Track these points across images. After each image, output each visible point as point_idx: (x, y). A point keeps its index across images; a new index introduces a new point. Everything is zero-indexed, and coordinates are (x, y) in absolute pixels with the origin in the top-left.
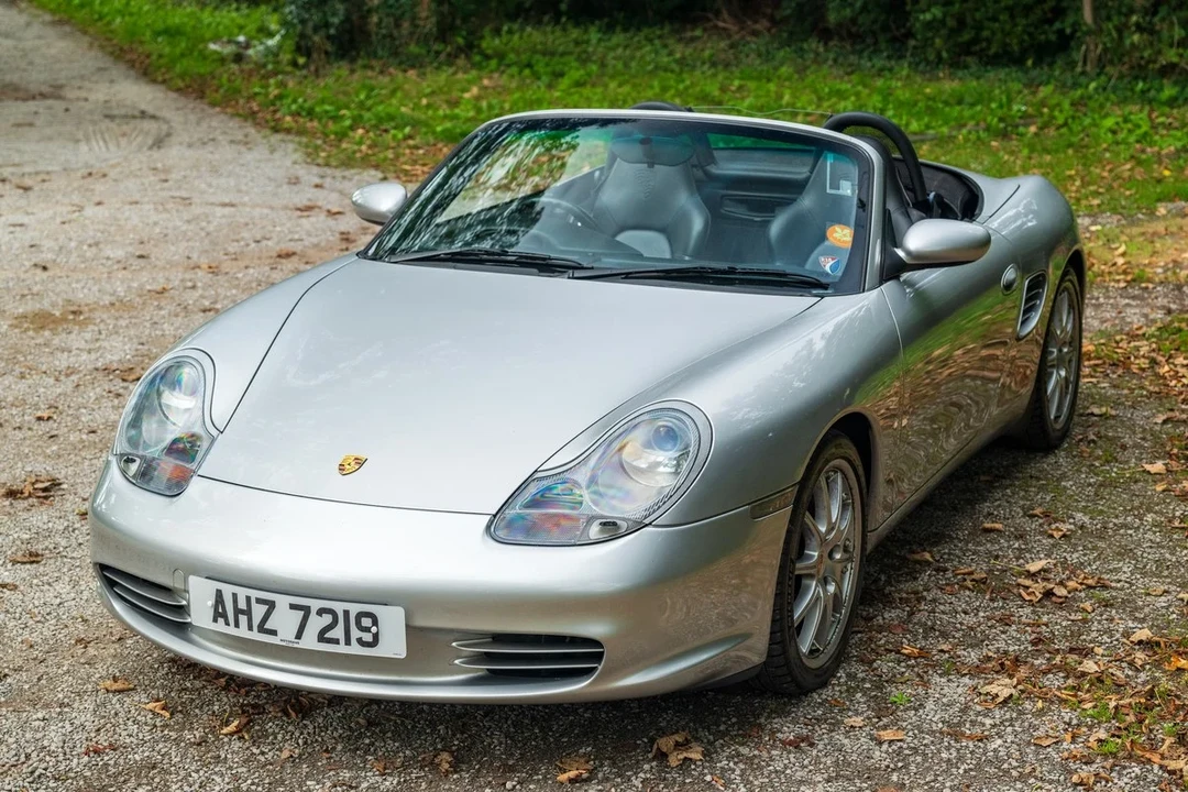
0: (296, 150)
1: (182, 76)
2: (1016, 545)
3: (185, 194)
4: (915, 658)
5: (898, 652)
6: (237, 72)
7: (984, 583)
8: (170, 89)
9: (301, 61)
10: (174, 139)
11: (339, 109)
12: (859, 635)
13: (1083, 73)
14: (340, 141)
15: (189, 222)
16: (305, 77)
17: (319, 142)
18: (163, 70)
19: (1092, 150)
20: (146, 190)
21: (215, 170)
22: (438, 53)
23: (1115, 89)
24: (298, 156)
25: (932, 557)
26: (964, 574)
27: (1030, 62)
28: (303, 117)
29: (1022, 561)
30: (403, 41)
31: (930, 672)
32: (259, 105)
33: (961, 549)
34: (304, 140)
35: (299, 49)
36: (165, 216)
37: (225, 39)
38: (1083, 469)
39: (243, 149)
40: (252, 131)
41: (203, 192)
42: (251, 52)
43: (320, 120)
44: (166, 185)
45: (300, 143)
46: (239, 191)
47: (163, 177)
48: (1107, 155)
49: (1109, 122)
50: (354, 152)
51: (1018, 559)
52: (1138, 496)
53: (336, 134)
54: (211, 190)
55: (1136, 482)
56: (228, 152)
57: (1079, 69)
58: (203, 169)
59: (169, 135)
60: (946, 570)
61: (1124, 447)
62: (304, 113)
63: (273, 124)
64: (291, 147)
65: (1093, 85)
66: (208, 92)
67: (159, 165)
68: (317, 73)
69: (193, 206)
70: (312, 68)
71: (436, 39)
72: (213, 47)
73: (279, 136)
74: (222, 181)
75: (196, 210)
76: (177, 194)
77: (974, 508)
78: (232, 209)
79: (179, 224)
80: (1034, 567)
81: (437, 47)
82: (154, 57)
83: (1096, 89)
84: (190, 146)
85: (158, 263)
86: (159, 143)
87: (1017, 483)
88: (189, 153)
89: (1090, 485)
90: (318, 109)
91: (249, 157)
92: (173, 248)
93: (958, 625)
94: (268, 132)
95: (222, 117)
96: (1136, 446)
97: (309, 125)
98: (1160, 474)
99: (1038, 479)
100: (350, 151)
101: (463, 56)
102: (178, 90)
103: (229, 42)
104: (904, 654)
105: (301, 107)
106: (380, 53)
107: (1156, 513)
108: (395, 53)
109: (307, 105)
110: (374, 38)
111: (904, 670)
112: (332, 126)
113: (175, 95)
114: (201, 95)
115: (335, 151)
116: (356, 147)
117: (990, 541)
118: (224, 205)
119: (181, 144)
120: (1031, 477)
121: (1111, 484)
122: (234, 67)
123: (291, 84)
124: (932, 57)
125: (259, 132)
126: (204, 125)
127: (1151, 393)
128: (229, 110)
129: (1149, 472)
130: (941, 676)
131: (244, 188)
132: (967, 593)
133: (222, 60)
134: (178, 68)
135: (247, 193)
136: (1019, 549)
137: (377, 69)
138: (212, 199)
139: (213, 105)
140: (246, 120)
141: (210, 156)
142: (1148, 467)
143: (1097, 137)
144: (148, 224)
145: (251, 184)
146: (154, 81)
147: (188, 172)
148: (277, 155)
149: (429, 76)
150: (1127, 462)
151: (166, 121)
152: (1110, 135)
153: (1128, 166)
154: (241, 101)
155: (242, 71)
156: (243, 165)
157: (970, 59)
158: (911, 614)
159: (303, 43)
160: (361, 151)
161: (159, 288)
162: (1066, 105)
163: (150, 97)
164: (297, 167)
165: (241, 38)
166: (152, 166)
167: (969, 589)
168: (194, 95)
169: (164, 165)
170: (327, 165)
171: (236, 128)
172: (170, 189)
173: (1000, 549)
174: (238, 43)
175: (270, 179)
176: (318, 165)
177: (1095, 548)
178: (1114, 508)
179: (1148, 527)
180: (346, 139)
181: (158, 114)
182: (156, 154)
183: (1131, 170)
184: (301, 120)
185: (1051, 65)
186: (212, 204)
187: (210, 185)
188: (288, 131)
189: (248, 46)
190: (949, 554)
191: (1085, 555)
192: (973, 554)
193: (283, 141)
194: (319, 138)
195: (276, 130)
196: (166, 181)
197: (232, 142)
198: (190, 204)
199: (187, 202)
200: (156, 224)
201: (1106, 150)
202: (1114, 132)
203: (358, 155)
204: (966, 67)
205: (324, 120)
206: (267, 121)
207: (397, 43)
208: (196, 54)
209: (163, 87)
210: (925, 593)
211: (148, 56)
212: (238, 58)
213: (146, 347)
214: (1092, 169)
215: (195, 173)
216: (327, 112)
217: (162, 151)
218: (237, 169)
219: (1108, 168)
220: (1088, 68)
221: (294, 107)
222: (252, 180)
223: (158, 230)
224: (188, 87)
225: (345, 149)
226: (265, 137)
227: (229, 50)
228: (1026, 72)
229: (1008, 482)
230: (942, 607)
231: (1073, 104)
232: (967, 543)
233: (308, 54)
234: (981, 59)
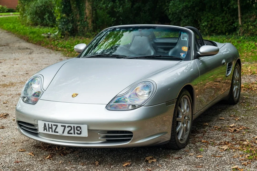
0: (61, 54)
1: (36, 41)
4: (205, 143)
5: (201, 142)
6: (48, 40)
7: (220, 129)
8: (33, 44)
9: (63, 37)
10: (34, 53)
11: (71, 46)
14: (71, 52)
15: (37, 67)
16: (63, 40)
17: (67, 53)
18: (31, 40)
19: (242, 51)
20: (28, 62)
21: (43, 58)
22: (93, 34)
23: (247, 39)
24: (62, 55)
27: (227, 34)
29: (229, 125)
30: (85, 32)
31: (208, 145)
32: (53, 46)
34: (63, 52)
35: (62, 35)
36: (32, 66)
37: (45, 33)
39: (50, 54)
41: (40, 62)
42: (51, 36)
45: (62, 53)
46: (49, 62)
47: (32, 59)
50: (75, 54)
53: (70, 51)
54: (43, 62)
55: (255, 110)
56: (46, 55)
58: (41, 58)
59: (33, 52)
60: (211, 127)
62: (63, 47)
63: (56, 49)
64: (60, 53)
66: (42, 44)
67: (31, 57)
68: (66, 39)
70: (65, 38)
71: (93, 32)
72: (43, 35)
73: (58, 52)
74: (45, 60)
75: (39, 65)
76: (35, 62)
77: (217, 115)
78: (47, 65)
79: (35, 68)
82: (29, 38)
84: (38, 54)
86: (30, 53)
87: (227, 111)
88: (37, 55)
90: (66, 46)
91: (51, 55)
92: (34, 72)
94: (55, 51)
95: (45, 48)
96: (254, 103)
97: (64, 50)
100: (74, 54)
102: (35, 44)
103: (46, 34)
105: (63, 46)
106: (80, 35)
108: (83, 35)
109: (64, 45)
110: (79, 32)
111: (202, 145)
112: (69, 49)
113: (34, 45)
114: (40, 45)
115: (70, 54)
116: (75, 53)
117: (221, 121)
118: (45, 64)
119: (36, 53)
122: (47, 39)
123: (60, 42)
125: (53, 51)
126: (41, 50)
128: (46, 47)
130: (211, 146)
131: (50, 61)
133: (45, 37)
134: (35, 40)
136: (228, 123)
137: (80, 38)
138: (43, 63)
139: (43, 46)
140: (50, 49)
141: (42, 55)
144: (28, 68)
145: (51, 60)
146: (29, 42)
147: (37, 58)
148: (57, 55)
150: (252, 106)
154: (49, 45)
155: (49, 39)
156: (49, 57)
159: (63, 33)
160: (76, 54)
162: (236, 42)
163: (28, 45)
164: (62, 57)
165: (49, 33)
166: (29, 57)
167: (217, 130)
168: (38, 45)
169: (32, 57)
170: (68, 56)
171: (47, 50)
172: (33, 62)
173: (224, 123)
175: (56, 59)
176: (67, 57)
177: (246, 122)
178: (250, 115)
180: (73, 52)
181: (30, 48)
182: (30, 55)
185: (232, 34)
186: (43, 64)
187: (42, 61)
188: (60, 51)
189: (50, 34)
191: (243, 123)
192: (218, 124)
193: (59, 52)
194: (67, 52)
195: (57, 51)
197: (47, 53)
199: (37, 64)
201: (245, 50)
203: (76, 55)
205: (68, 48)
206: (55, 49)
209: (32, 43)
210: (207, 131)
211: (28, 38)
212: (48, 37)
214: (242, 54)
215: (39, 59)
216: (68, 47)
217: (31, 55)
219: (246, 54)
220: (240, 34)
221: (61, 46)
222: (52, 60)
223: (30, 69)
224: (37, 43)
226: (54, 52)
227: (46, 35)
229: (225, 110)
232: (216, 122)
233: (64, 35)
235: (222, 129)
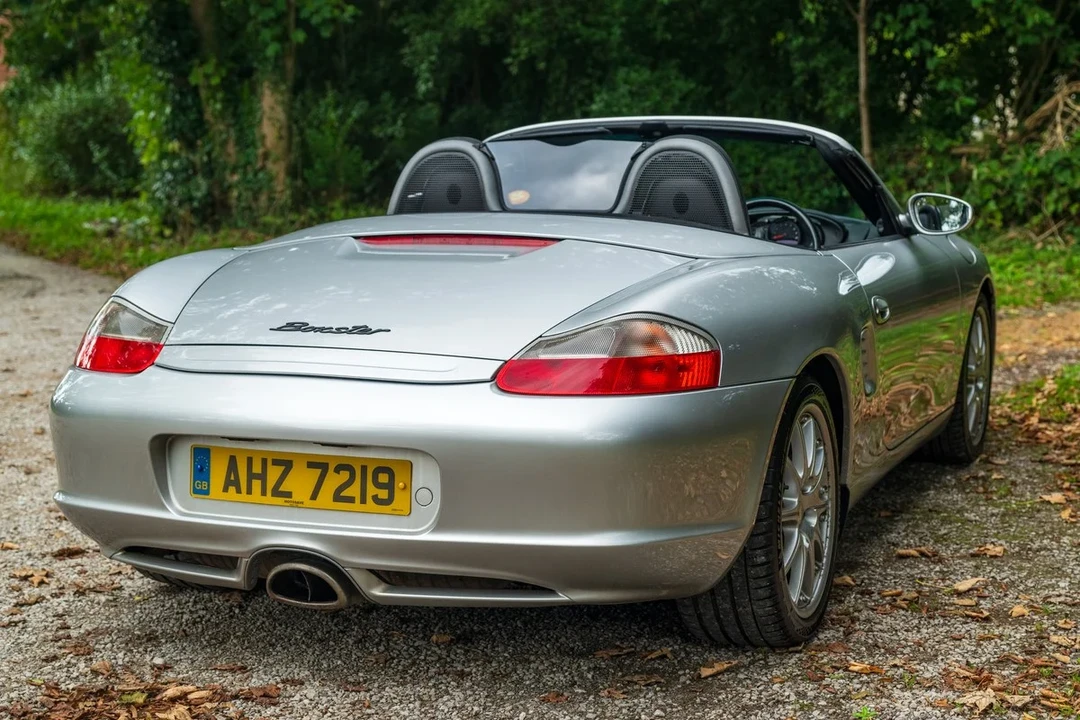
1: (58, 249)
2: (937, 569)
4: (867, 674)
5: (846, 669)
6: (109, 244)
7: (917, 603)
9: (168, 232)
12: (798, 655)
18: (41, 246)
25: (854, 583)
26: (892, 596)
29: (948, 582)
31: (889, 687)
33: (881, 574)
35: (164, 224)
36: (34, 342)
37: (97, 220)
38: (981, 503)
42: (123, 229)
44: (37, 321)
51: (943, 580)
52: (1046, 523)
55: (1039, 510)
58: (74, 309)
59: (41, 288)
60: (870, 593)
61: (1014, 484)
66: (81, 259)
67: (32, 308)
70: (178, 237)
72: (86, 226)
77: (880, 539)
80: (962, 586)
82: (33, 237)
84: (63, 294)
86: (32, 294)
87: (918, 516)
88: (62, 300)
89: (993, 515)
93: (903, 642)
95: (94, 276)
96: (1024, 482)
98: (1060, 504)
99: (938, 512)
102: (55, 260)
103: (102, 222)
104: (853, 672)
106: (240, 224)
107: (1070, 535)
108: (253, 224)
110: (233, 212)
111: (859, 686)
114: (75, 262)
117: (908, 566)
119: (55, 294)
120: (931, 511)
121: (1014, 513)
122: (107, 241)
126: (77, 281)
127: (1020, 442)
128: (101, 271)
129: (1049, 502)
130: (902, 690)
132: (902, 612)
133: (94, 234)
134: (54, 243)
136: (941, 572)
139: (86, 268)
141: (81, 301)
142: (1046, 498)
144: (16, 348)
146: (32, 255)
147: (59, 312)
150: (1022, 495)
151: (41, 280)
154: (113, 265)
155: (114, 243)
158: (847, 634)
159: (168, 219)
165: (113, 220)
166: (25, 309)
167: (903, 609)
168: (68, 263)
169: (36, 308)
172: (40, 324)
173: (922, 572)
174: (110, 223)
178: (1027, 534)
179: (1068, 548)
181: (34, 276)
182: (30, 301)
189: (119, 225)
190: (870, 579)
191: (1013, 574)
192: (895, 578)
207: (255, 215)
208: (71, 231)
210: (856, 614)
212: (110, 234)
213: (5, 438)
224: (62, 257)
227: (101, 228)
229: (908, 516)
230: (879, 626)
232: (885, 569)
233: (174, 227)
235: (924, 605)
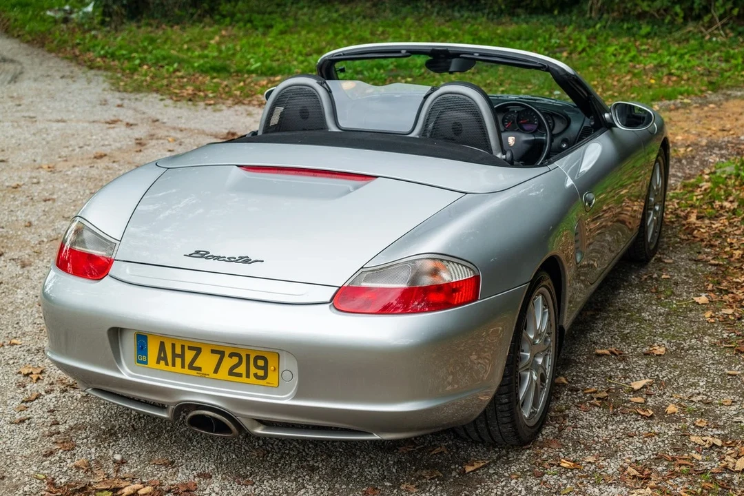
0: (104, 81)
1: (30, 33)
2: (622, 367)
3: (32, 115)
4: (572, 470)
5: (559, 465)
6: (65, 29)
7: (606, 400)
8: (22, 41)
9: (108, 19)
10: (25, 76)
11: (131, 52)
12: (528, 451)
13: (590, 18)
14: (133, 74)
15: (34, 134)
16: (109, 32)
17: (119, 75)
18: (18, 29)
19: (604, 67)
20: (6, 112)
21: (52, 97)
22: (192, 15)
23: (611, 27)
24: (106, 85)
25: (567, 380)
26: (591, 393)
27: (556, 12)
28: (108, 58)
29: (628, 380)
30: (170, 7)
31: (585, 483)
32: (80, 51)
33: (584, 371)
34: (109, 74)
35: (104, 14)
36: (19, 130)
37: (57, 8)
38: (653, 302)
39: (70, 81)
40: (76, 69)
41: (44, 113)
42: (74, 16)
43: (119, 60)
44: (19, 108)
45: (106, 76)
46: (68, 111)
47: (18, 103)
48: (614, 71)
49: (611, 49)
50: (142, 81)
51: (625, 378)
52: (694, 322)
53: (130, 69)
54: (50, 111)
55: (691, 311)
56: (61, 84)
57: (588, 16)
58: (44, 96)
59: (21, 73)
60: (577, 390)
61: (676, 284)
62: (109, 56)
63: (89, 63)
64: (101, 79)
65: (598, 26)
66: (46, 42)
67: (15, 94)
68: (116, 29)
69: (38, 123)
70: (113, 26)
71: (191, 6)
72: (49, 13)
73: (93, 72)
74: (57, 104)
75: (40, 125)
76: (26, 114)
77: (586, 337)
78: (64, 124)
79: (28, 136)
80: (637, 385)
81: (191, 11)
82: (12, 20)
83: (600, 28)
84: (35, 80)
85: (13, 165)
86: (15, 79)
87: (611, 315)
88: (34, 85)
89: (660, 314)
90: (117, 53)
91: (75, 86)
92: (24, 154)
93: (596, 438)
94: (85, 69)
95: (57, 59)
96: (684, 282)
97: (112, 63)
98: (705, 304)
99: (625, 312)
100: (139, 80)
101: (208, 16)
102: (28, 42)
103: (59, 10)
104: (563, 467)
105: (107, 52)
106: (156, 15)
107: (710, 335)
108: (165, 15)
109: (110, 51)
110: (151, 6)
111: (565, 482)
112: (127, 64)
113: (26, 45)
114: (42, 45)
115: (129, 80)
116: (143, 78)
117: (602, 363)
118: (58, 121)
119: (29, 79)
120: (620, 310)
121: (675, 313)
122: (63, 26)
123: (100, 37)
124: (496, 9)
125: (80, 69)
126: (45, 65)
127: (683, 240)
128: (61, 55)
129: (698, 303)
130: (594, 485)
131: (71, 108)
132: (597, 409)
133: (55, 21)
134: (27, 28)
135: (73, 112)
136: (624, 369)
137: (154, 26)
138: (50, 117)
139: (50, 51)
140: (72, 62)
141: (49, 87)
142: (697, 299)
143: (605, 60)
144: (7, 137)
145: (75, 106)
146: (13, 36)
147: (34, 99)
148: (92, 85)
149: (188, 29)
150: (680, 295)
151: (20, 64)
152: (613, 57)
153: (628, 78)
154: (68, 49)
155: (68, 29)
156: (70, 93)
157: (519, 11)
158: (561, 430)
159: (106, 10)
160: (146, 81)
161: (14, 184)
162: (584, 38)
163: (9, 47)
164: (106, 93)
165: (67, 7)
166: (11, 95)
167: (597, 406)
168: (38, 45)
169: (18, 94)
170: (125, 91)
171: (63, 66)
172: (22, 111)
173: (611, 370)
174: (65, 11)
175: (88, 102)
176: (119, 91)
177: (676, 367)
178: (681, 333)
179: (708, 348)
180: (136, 73)
181: (15, 58)
182: (13, 87)
183: (630, 80)
184: (107, 60)
185: (570, 12)
186: (50, 121)
187: (48, 107)
188: (99, 68)
189: (71, 12)
190: (577, 376)
191: (670, 372)
192: (594, 376)
193: (96, 75)
194: (119, 73)
195: (91, 68)
196: (20, 105)
197: (62, 77)
198: (36, 121)
199: (32, 119)
200: (12, 136)
201: (612, 67)
202: (615, 55)
203: (145, 83)
204: (518, 16)
205: (122, 60)
206: (85, 62)
207: (166, 8)
208: (39, 18)
209: (17, 40)
210: (567, 412)
211: (8, 20)
212: (66, 20)
213: (5, 230)
214: (606, 80)
215: (38, 100)
216: (123, 55)
217: (17, 84)
218: (67, 96)
219: (616, 79)
220: (593, 15)
221: (102, 52)
222: (76, 103)
223: (14, 141)
224: (33, 40)
225: (136, 80)
226: (84, 73)
227: (59, 15)
228: (555, 17)
229: (605, 315)
230: (581, 422)
231: (588, 38)
232: (587, 366)
233: (110, 15)
234: (526, 9)
235: (611, 403)
